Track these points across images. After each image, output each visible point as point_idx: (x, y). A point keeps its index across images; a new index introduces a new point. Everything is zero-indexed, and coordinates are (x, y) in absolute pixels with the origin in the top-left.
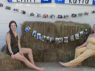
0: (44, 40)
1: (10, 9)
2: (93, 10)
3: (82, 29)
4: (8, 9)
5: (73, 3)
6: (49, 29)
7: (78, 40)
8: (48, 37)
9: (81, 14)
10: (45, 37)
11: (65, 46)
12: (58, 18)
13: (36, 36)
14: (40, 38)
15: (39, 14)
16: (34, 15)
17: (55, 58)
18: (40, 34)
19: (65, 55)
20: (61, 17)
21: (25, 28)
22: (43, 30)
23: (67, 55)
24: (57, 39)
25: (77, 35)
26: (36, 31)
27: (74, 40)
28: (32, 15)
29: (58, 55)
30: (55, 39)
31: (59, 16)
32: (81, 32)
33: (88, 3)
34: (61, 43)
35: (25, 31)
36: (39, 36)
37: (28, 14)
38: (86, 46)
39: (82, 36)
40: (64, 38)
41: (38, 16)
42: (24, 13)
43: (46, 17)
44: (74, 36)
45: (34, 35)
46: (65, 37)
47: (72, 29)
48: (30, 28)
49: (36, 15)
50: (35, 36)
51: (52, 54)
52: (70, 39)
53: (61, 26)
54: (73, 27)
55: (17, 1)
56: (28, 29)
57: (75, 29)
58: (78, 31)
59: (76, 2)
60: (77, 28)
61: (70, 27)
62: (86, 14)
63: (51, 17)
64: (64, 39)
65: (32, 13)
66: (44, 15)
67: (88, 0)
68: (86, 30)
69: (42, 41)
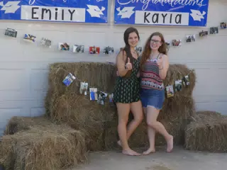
0: (104, 102)
1: (16, 36)
2: (188, 36)
3: (179, 77)
4: (12, 35)
5: (151, 23)
10: (106, 95)
13: (88, 95)
14: (96, 99)
15: (80, 46)
16: (68, 49)
18: (95, 90)
21: (62, 78)
22: (101, 81)
25: (170, 88)
26: (87, 84)
28: (65, 49)
32: (178, 82)
33: (180, 21)
35: (64, 84)
36: (93, 94)
37: (58, 47)
39: (178, 90)
41: (78, 50)
43: (94, 52)
48: (74, 78)
49: (75, 48)
50: (86, 93)
55: (33, 18)
56: (70, 78)
58: (171, 79)
59: (157, 20)
62: (176, 44)
65: (66, 44)
66: (91, 48)
67: (180, 16)
68: (187, 77)
69: (100, 104)
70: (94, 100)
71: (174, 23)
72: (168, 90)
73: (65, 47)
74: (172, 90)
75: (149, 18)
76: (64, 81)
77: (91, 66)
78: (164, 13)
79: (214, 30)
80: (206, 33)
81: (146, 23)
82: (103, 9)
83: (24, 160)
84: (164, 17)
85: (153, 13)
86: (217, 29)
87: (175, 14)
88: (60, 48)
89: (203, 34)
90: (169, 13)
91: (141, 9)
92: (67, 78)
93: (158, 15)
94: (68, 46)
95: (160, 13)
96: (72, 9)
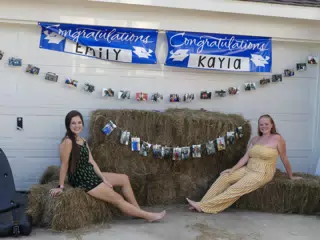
2: (246, 84)
5: (206, 67)
6: (157, 126)
7: (222, 152)
8: (156, 147)
9: (222, 92)
10: (150, 145)
11: (193, 166)
12: (171, 101)
13: (130, 145)
15: (126, 93)
16: (113, 95)
17: (171, 195)
18: (138, 140)
19: (195, 187)
20: (177, 100)
21: (102, 126)
23: (198, 186)
24: (178, 149)
25: (221, 140)
27: (214, 151)
28: (109, 95)
29: (178, 188)
30: (172, 150)
31: (171, 96)
32: (230, 134)
33: (239, 67)
34: (185, 159)
35: (104, 133)
36: (136, 143)
37: (101, 93)
38: (246, 165)
39: (231, 143)
40: (191, 148)
41: (124, 96)
42: (91, 89)
43: (142, 99)
44: (215, 142)
45: (125, 142)
46: (194, 146)
47: (210, 125)
48: (115, 126)
49: (120, 94)
50: (127, 143)
51: (166, 186)
52: (206, 149)
53: (185, 120)
54: (211, 122)
56: (111, 126)
57: (217, 127)
58: (222, 130)
59: (213, 65)
60: (220, 124)
61: (206, 122)
62: (233, 92)
63: (155, 99)
64: (192, 151)
65: (110, 90)
66: (138, 94)
67: (239, 61)
68: (240, 128)
69: (142, 155)
70: (136, 151)
71: (232, 68)
72: (218, 142)
73: (110, 93)
74: (223, 142)
75: (205, 62)
76: (104, 130)
77: (134, 113)
78: (222, 57)
79: (277, 78)
80: (268, 81)
81: (201, 67)
82: (151, 51)
83: (52, 211)
84: (221, 61)
85: (209, 56)
86: (280, 77)
87: (233, 58)
88: (104, 94)
89: (263, 82)
90: (227, 58)
91: (195, 52)
92: (107, 126)
93: (214, 59)
94: (113, 93)
95: (217, 57)
96: (117, 50)
